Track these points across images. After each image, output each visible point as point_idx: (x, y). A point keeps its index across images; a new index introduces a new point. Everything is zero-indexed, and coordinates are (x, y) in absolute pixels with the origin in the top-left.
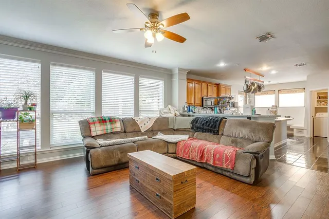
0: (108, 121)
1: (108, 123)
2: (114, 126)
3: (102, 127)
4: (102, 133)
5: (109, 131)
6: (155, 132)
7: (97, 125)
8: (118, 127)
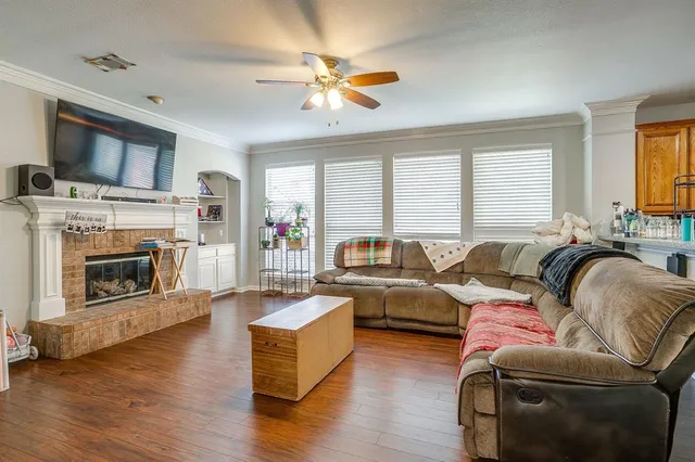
0: (372, 244)
1: (372, 249)
2: (381, 253)
3: (361, 255)
4: (361, 263)
5: (372, 263)
6: (465, 276)
7: (354, 250)
8: (386, 256)
